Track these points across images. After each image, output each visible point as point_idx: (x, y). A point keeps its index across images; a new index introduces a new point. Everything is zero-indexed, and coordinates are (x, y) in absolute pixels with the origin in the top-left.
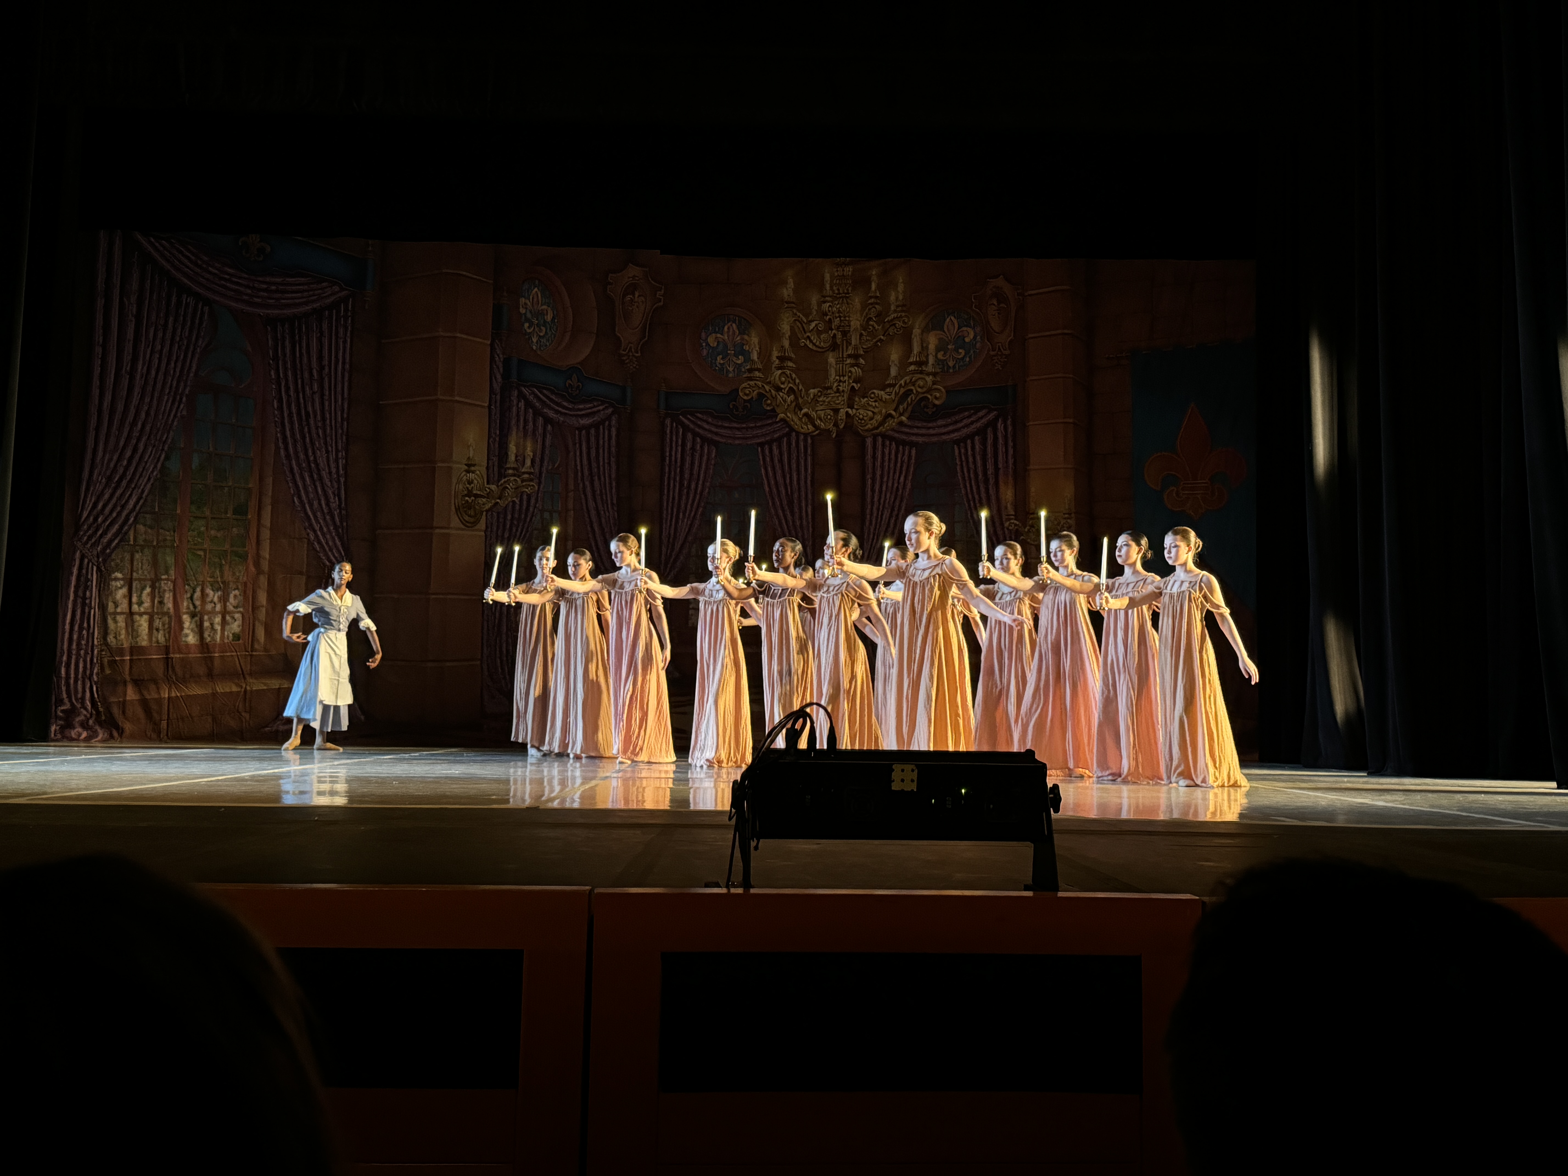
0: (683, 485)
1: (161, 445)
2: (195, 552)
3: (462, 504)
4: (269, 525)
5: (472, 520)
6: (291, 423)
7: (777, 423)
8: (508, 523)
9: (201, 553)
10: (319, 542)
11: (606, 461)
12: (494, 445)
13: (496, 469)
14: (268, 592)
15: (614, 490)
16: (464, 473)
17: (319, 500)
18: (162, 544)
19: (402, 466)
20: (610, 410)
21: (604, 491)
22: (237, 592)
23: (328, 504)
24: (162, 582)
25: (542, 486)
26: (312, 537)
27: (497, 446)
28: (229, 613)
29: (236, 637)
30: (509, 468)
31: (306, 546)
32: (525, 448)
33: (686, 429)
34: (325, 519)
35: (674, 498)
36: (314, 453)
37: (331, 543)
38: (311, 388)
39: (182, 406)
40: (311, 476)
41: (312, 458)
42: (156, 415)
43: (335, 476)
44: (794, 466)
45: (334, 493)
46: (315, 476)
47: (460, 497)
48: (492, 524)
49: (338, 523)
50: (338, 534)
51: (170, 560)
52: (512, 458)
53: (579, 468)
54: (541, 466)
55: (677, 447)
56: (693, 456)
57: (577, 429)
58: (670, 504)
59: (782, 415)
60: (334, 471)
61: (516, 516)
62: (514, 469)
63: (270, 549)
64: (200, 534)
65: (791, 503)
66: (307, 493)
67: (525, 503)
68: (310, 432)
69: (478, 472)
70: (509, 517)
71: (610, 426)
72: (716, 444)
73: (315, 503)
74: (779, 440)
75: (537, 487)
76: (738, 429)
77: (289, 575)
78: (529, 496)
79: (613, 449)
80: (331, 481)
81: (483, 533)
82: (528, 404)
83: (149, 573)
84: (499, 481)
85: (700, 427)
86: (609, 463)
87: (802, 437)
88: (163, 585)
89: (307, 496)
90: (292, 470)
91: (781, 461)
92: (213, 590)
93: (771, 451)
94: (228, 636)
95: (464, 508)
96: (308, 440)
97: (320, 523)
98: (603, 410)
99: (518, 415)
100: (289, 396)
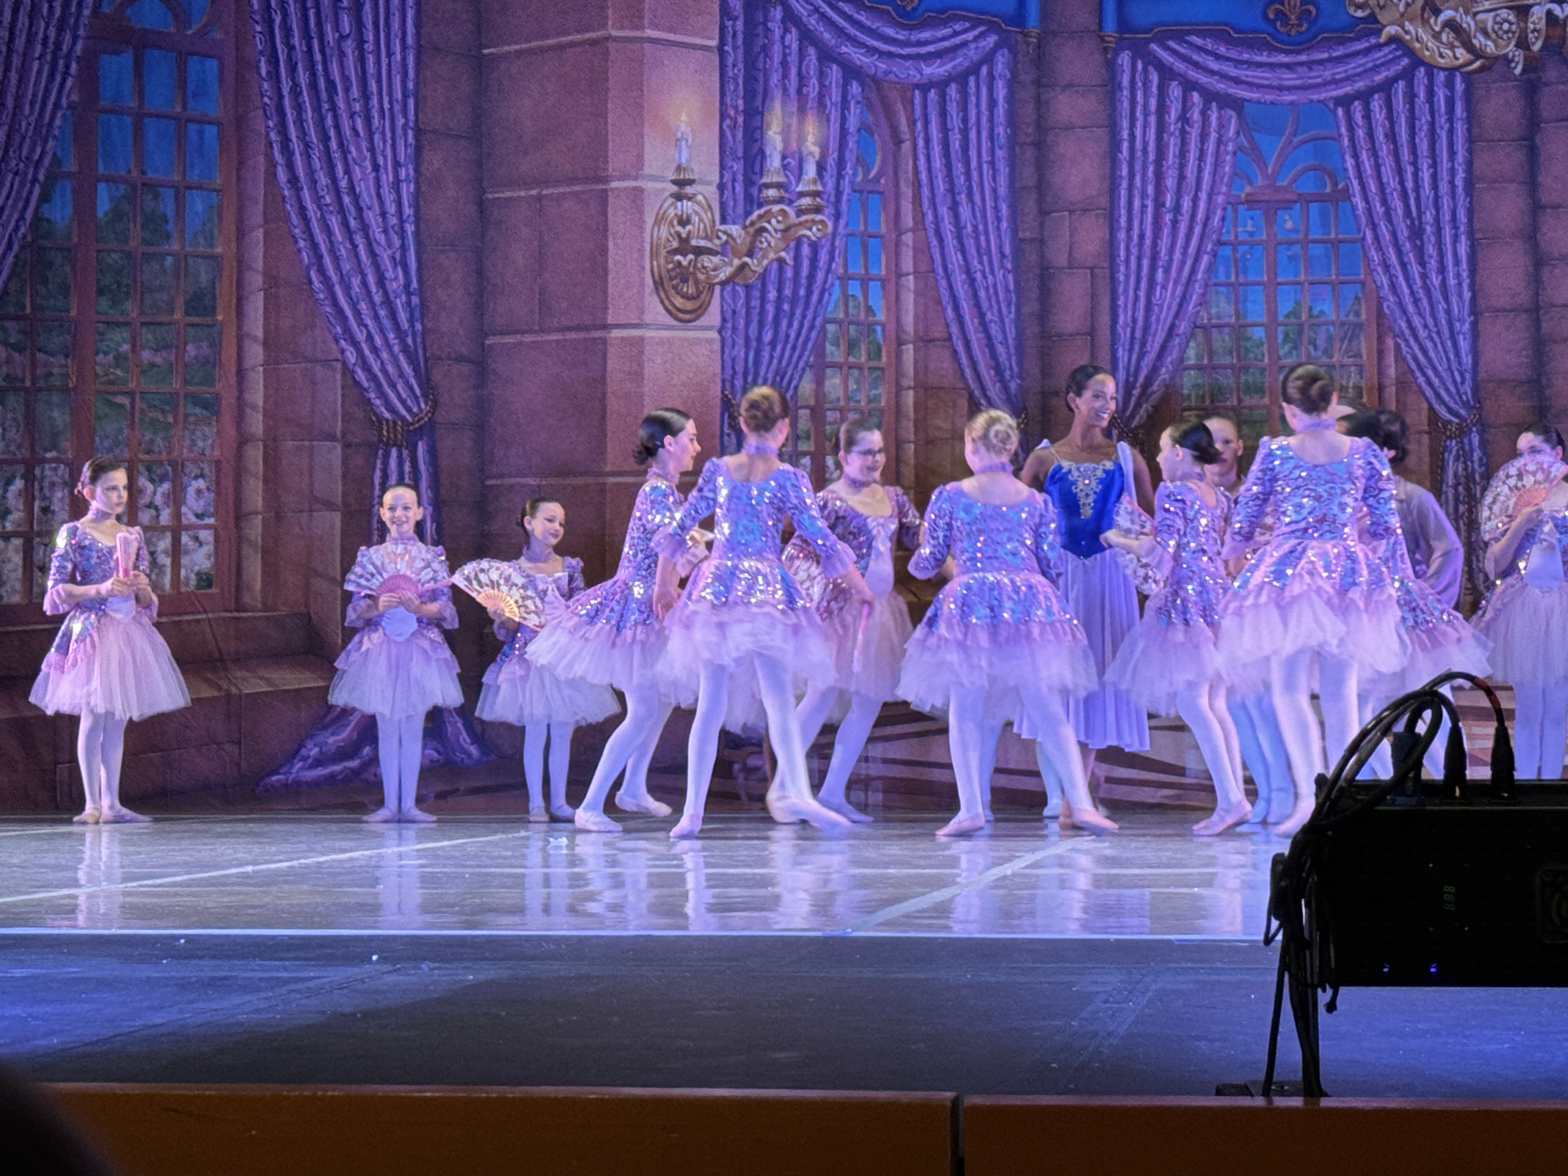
0: (1163, 205)
1: (31, 170)
2: (110, 397)
3: (668, 271)
4: (260, 334)
5: (689, 305)
6: (299, 108)
7: (1380, 46)
8: (770, 309)
9: (125, 401)
10: (367, 369)
11: (985, 157)
12: (734, 136)
13: (739, 188)
14: (266, 480)
15: (1004, 225)
16: (671, 200)
17: (364, 276)
18: (41, 384)
19: (534, 192)
20: (992, 40)
21: (981, 227)
22: (201, 484)
23: (381, 282)
24: (47, 466)
25: (842, 222)
26: (351, 356)
27: (740, 134)
28: (188, 528)
29: (205, 580)
30: (767, 186)
31: (338, 376)
32: (801, 139)
33: (1167, 74)
34: (376, 317)
35: (1142, 236)
36: (348, 171)
37: (390, 369)
38: (337, 27)
39: (69, 83)
40: (345, 224)
41: (343, 183)
42: (17, 107)
43: (394, 221)
44: (1423, 146)
45: (394, 259)
46: (353, 223)
47: (663, 253)
48: (734, 312)
49: (405, 325)
50: (405, 349)
51: (59, 417)
52: (774, 162)
53: (924, 176)
54: (840, 177)
55: (1146, 115)
56: (1183, 133)
57: (917, 86)
58: (1134, 251)
59: (1391, 30)
60: (391, 209)
61: (787, 292)
62: (778, 186)
63: (265, 386)
64: (120, 359)
65: (1417, 233)
66: (336, 259)
67: (806, 263)
68: (337, 127)
69: (700, 198)
70: (772, 295)
71: (991, 77)
72: (1237, 105)
73: (356, 282)
74: (1387, 87)
75: (830, 225)
76: (1289, 67)
77: (306, 443)
78: (815, 247)
79: (1001, 130)
80: (385, 232)
81: (714, 335)
82: (807, 37)
83: (19, 447)
84: (748, 214)
85: (1197, 65)
86: (992, 163)
87: (1441, 77)
88: (48, 473)
89: (338, 268)
90: (302, 210)
91: (1392, 136)
92: (152, 481)
93: (1368, 116)
94: (187, 579)
95: (671, 279)
96: (334, 144)
97: (366, 326)
98: (976, 39)
99: (784, 64)
100: (291, 48)
